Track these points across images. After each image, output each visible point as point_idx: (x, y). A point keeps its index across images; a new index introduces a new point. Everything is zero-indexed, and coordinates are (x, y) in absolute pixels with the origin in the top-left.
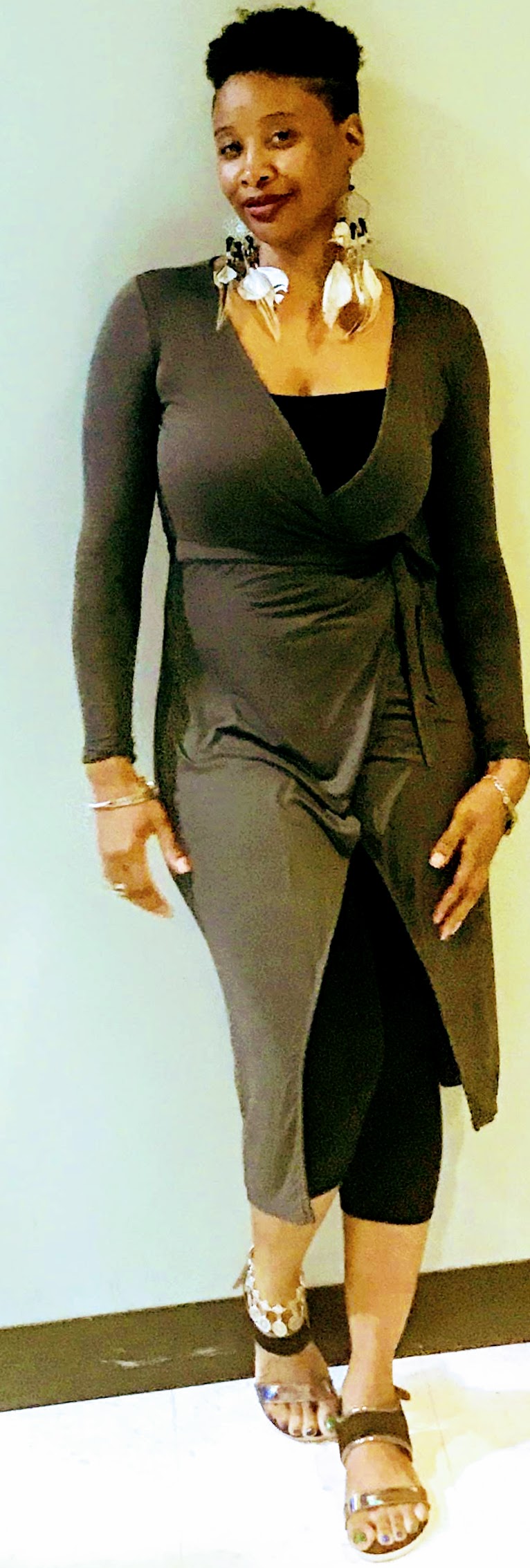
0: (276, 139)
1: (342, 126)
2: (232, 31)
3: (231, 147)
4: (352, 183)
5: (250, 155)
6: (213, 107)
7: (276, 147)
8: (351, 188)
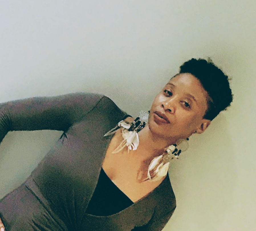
0: (184, 103)
1: (204, 120)
2: (202, 62)
3: (169, 92)
4: (189, 138)
5: (172, 100)
6: (175, 76)
7: (182, 105)
8: (188, 139)
